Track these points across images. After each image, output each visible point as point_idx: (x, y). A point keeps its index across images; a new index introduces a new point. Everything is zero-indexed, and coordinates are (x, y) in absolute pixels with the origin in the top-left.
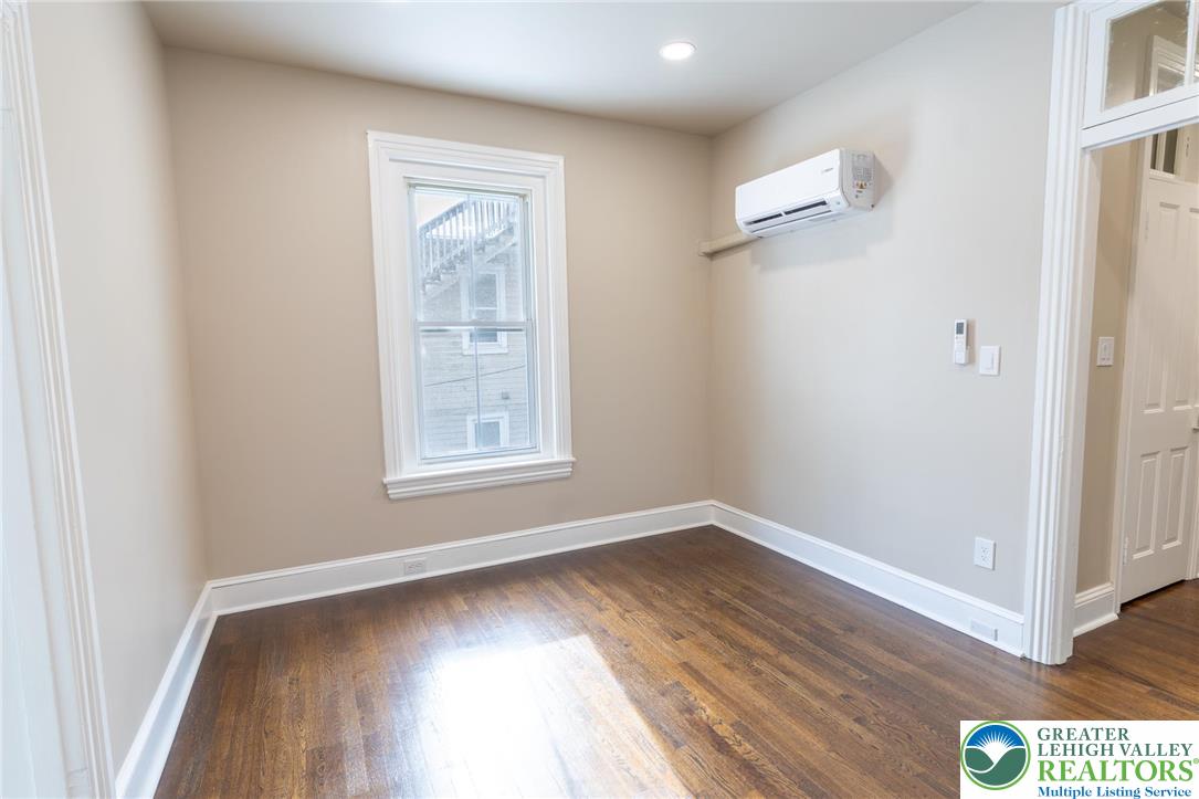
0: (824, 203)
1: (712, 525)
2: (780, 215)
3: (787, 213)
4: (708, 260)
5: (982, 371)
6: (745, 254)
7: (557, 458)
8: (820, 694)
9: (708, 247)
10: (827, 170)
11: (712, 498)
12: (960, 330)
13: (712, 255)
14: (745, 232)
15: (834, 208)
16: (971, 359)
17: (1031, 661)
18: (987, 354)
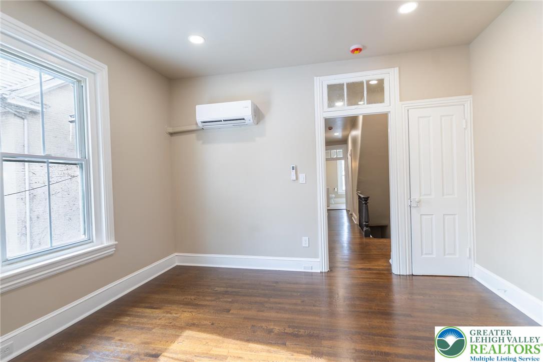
0: (244, 119)
1: (177, 266)
2: (221, 121)
3: (224, 121)
4: (169, 136)
5: (300, 182)
6: (193, 136)
7: (105, 244)
8: (296, 304)
9: (171, 130)
10: (246, 107)
11: (176, 252)
12: (293, 169)
13: (172, 134)
14: (200, 125)
15: (247, 122)
16: (297, 178)
17: (322, 272)
18: (302, 177)
